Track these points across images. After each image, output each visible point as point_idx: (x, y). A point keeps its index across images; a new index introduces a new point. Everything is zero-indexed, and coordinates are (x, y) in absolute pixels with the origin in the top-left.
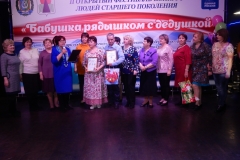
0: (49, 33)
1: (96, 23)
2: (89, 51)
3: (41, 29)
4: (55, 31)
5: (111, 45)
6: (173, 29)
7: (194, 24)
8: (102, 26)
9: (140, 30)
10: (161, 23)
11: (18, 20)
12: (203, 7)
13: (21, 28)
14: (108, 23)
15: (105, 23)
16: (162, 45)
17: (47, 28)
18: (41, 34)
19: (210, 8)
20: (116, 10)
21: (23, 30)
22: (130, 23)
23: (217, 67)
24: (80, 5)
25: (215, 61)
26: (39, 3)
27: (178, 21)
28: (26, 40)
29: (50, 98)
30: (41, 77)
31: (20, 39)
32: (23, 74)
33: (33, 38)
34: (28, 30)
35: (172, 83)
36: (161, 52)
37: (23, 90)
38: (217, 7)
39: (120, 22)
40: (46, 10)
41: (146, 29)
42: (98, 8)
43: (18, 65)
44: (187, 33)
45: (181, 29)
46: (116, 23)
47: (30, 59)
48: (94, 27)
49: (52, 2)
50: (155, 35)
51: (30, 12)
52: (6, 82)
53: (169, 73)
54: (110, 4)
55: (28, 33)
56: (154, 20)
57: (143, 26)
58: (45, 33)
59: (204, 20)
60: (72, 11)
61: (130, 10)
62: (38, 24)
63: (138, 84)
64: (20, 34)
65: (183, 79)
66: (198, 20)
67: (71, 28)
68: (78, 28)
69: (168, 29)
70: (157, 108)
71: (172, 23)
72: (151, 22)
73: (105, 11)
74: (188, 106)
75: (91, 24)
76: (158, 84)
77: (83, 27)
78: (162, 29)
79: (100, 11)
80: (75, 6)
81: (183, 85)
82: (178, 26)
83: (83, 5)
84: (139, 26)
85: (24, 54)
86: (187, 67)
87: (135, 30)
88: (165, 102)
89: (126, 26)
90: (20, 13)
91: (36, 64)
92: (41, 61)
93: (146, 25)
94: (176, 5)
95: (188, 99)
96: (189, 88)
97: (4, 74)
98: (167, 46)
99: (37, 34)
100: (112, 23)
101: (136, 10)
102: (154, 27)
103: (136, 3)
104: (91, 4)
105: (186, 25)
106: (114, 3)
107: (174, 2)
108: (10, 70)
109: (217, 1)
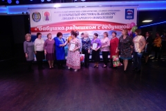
3: (44, 29)
6: (110, 29)
7: (121, 27)
8: (75, 27)
9: (94, 29)
10: (104, 26)
11: (33, 24)
12: (126, 18)
13: (34, 28)
14: (78, 26)
16: (105, 37)
17: (47, 28)
19: (129, 19)
20: (82, 20)
21: (36, 29)
22: (89, 26)
24: (64, 17)
26: (44, 16)
27: (113, 25)
30: (45, 52)
33: (42, 33)
37: (35, 59)
38: (133, 18)
39: (84, 26)
40: (47, 19)
41: (97, 29)
42: (73, 18)
44: (117, 32)
45: (115, 29)
46: (82, 26)
48: (71, 28)
49: (50, 15)
50: (101, 33)
51: (39, 20)
52: (27, 55)
54: (79, 16)
55: (38, 30)
56: (101, 25)
57: (95, 27)
58: (46, 31)
59: (126, 25)
60: (60, 20)
61: (89, 20)
63: (90, 57)
64: (35, 31)
65: (115, 54)
66: (123, 25)
67: (59, 28)
69: (108, 29)
71: (110, 26)
72: (99, 25)
73: (76, 20)
75: (69, 26)
76: (101, 57)
77: (65, 28)
78: (105, 29)
79: (74, 20)
80: (62, 17)
81: (114, 57)
82: (113, 28)
85: (37, 41)
89: (87, 28)
90: (34, 21)
92: (46, 44)
93: (97, 27)
94: (112, 18)
96: (117, 59)
99: (42, 31)
100: (80, 26)
101: (92, 20)
102: (101, 29)
103: (92, 16)
104: (69, 16)
105: (116, 27)
106: (81, 16)
107: (111, 15)
108: (29, 49)
109: (133, 15)
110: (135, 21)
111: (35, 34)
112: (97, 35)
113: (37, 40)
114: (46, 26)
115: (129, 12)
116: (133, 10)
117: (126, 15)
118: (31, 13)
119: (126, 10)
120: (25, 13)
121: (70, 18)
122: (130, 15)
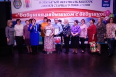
0: (29, 17)
1: (51, 13)
3: (25, 15)
4: (31, 16)
5: (56, 23)
6: (88, 16)
7: (98, 14)
8: (54, 14)
9: (72, 16)
10: (82, 13)
11: (14, 11)
12: (103, 6)
13: (15, 14)
14: (57, 13)
15: (55, 13)
17: (27, 15)
18: (25, 17)
19: (106, 7)
20: (60, 7)
21: (17, 16)
22: (67, 13)
23: (108, 35)
24: (44, 4)
25: (108, 32)
26: (24, 3)
27: (90, 13)
28: (18, 20)
29: (28, 48)
30: (24, 38)
31: (15, 20)
32: (16, 36)
34: (19, 16)
35: (86, 42)
38: (109, 6)
39: (62, 13)
40: (27, 6)
41: (75, 16)
43: (13, 32)
45: (92, 16)
46: (61, 13)
47: (19, 29)
48: (50, 15)
50: (79, 19)
51: (20, 7)
52: (8, 40)
54: (58, 4)
55: (19, 17)
56: (79, 12)
57: (73, 14)
58: (27, 17)
59: (103, 12)
60: (40, 7)
61: (68, 7)
64: (15, 17)
65: (92, 41)
66: (100, 12)
67: (39, 15)
68: (42, 15)
69: (85, 16)
70: (79, 54)
71: (87, 14)
72: (77, 13)
73: (55, 7)
74: (94, 53)
75: (49, 13)
77: (44, 14)
78: (82, 16)
79: (53, 7)
80: (41, 4)
81: (91, 43)
82: (90, 15)
83: (45, 4)
84: (72, 15)
85: (17, 27)
86: (94, 34)
87: (70, 17)
88: (83, 51)
89: (65, 15)
90: (15, 7)
91: (22, 32)
92: (24, 30)
93: (75, 14)
94: (89, 5)
95: (94, 50)
97: (7, 36)
99: (23, 17)
100: (59, 13)
101: (70, 7)
102: (79, 16)
103: (70, 4)
104: (49, 4)
105: (94, 14)
106: (60, 4)
107: (89, 3)
108: (10, 34)
110: (111, 8)
112: (77, 22)
114: (26, 13)
121: (49, 6)
122: (107, 3)
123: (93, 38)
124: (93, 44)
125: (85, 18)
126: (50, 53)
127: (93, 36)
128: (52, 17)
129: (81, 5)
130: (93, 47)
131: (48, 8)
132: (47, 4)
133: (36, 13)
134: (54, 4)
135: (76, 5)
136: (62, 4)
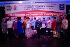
0: (16, 16)
1: (29, 13)
2: (27, 21)
3: (13, 15)
4: (17, 15)
6: (51, 15)
7: (57, 14)
8: (31, 14)
9: (42, 15)
11: (7, 12)
12: (60, 9)
13: (8, 14)
14: (33, 13)
15: (32, 13)
17: (15, 15)
18: (13, 16)
19: (62, 10)
20: (35, 10)
22: (39, 13)
24: (25, 8)
26: (13, 8)
27: (53, 13)
29: (16, 35)
30: (13, 29)
32: (8, 28)
34: (10, 15)
35: (51, 31)
36: (48, 22)
38: (64, 9)
39: (36, 13)
40: (15, 9)
41: (44, 15)
42: (30, 9)
44: (55, 16)
45: (54, 15)
46: (35, 13)
48: (29, 15)
49: (17, 7)
50: (46, 17)
53: (50, 28)
54: (33, 8)
56: (46, 13)
58: (14, 16)
59: (60, 13)
60: (23, 10)
61: (39, 10)
62: (13, 14)
64: (8, 16)
66: (59, 13)
67: (22, 15)
68: (24, 15)
69: (50, 15)
71: (51, 14)
72: (45, 13)
73: (32, 10)
74: (55, 38)
75: (28, 14)
77: (25, 14)
78: (48, 15)
79: (31, 10)
80: (23, 8)
82: (53, 14)
83: (26, 8)
87: (41, 16)
89: (38, 14)
90: (8, 10)
93: (44, 14)
94: (52, 9)
95: (55, 36)
98: (49, 20)
99: (12, 16)
100: (34, 13)
101: (41, 10)
102: (46, 15)
103: (41, 8)
104: (28, 8)
105: (55, 14)
106: (34, 8)
107: (52, 8)
109: (64, 7)
110: (65, 10)
111: (8, 18)
113: (8, 21)
114: (14, 13)
115: (62, 6)
116: (64, 4)
117: (60, 7)
118: (6, 6)
119: (60, 5)
120: (3, 6)
121: (28, 9)
122: (62, 7)
123: (55, 29)
124: (55, 32)
125: (50, 17)
126: (29, 38)
127: (55, 27)
128: (30, 16)
129: (47, 9)
130: (55, 34)
131: (27, 10)
132: (27, 8)
133: (21, 14)
134: (31, 8)
135: (44, 9)
136: (36, 8)
